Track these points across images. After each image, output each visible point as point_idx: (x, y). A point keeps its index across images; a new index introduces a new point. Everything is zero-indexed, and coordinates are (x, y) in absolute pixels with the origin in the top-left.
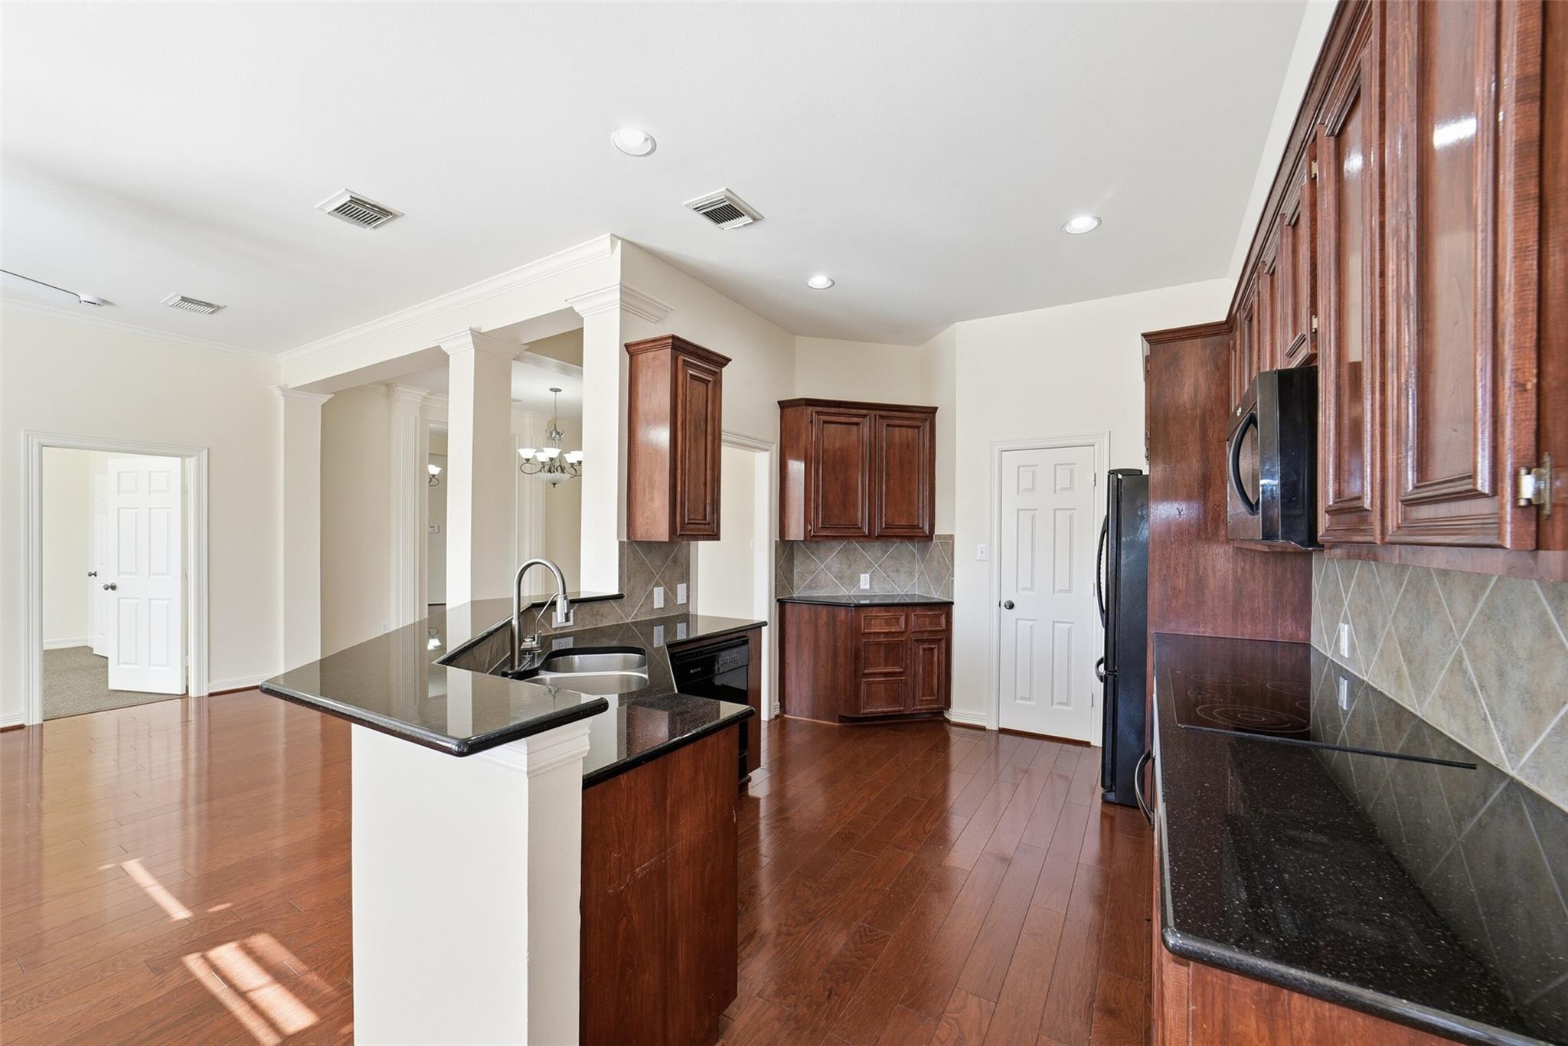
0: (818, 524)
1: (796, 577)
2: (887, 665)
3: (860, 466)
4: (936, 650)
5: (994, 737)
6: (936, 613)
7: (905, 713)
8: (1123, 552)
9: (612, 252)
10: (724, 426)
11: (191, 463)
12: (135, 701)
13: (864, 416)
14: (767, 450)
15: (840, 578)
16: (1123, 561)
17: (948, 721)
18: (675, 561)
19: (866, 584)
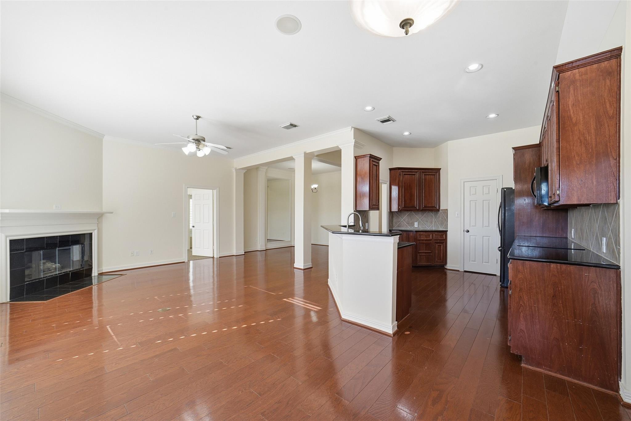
0: (402, 206)
1: (394, 223)
2: (426, 250)
3: (416, 188)
4: (442, 246)
5: (462, 273)
6: (442, 234)
7: (432, 265)
8: (506, 212)
9: (351, 131)
10: (380, 178)
11: (215, 191)
12: (197, 259)
13: (417, 172)
14: (386, 184)
15: (408, 224)
16: (506, 215)
17: (446, 269)
18: (365, 217)
19: (416, 226)
